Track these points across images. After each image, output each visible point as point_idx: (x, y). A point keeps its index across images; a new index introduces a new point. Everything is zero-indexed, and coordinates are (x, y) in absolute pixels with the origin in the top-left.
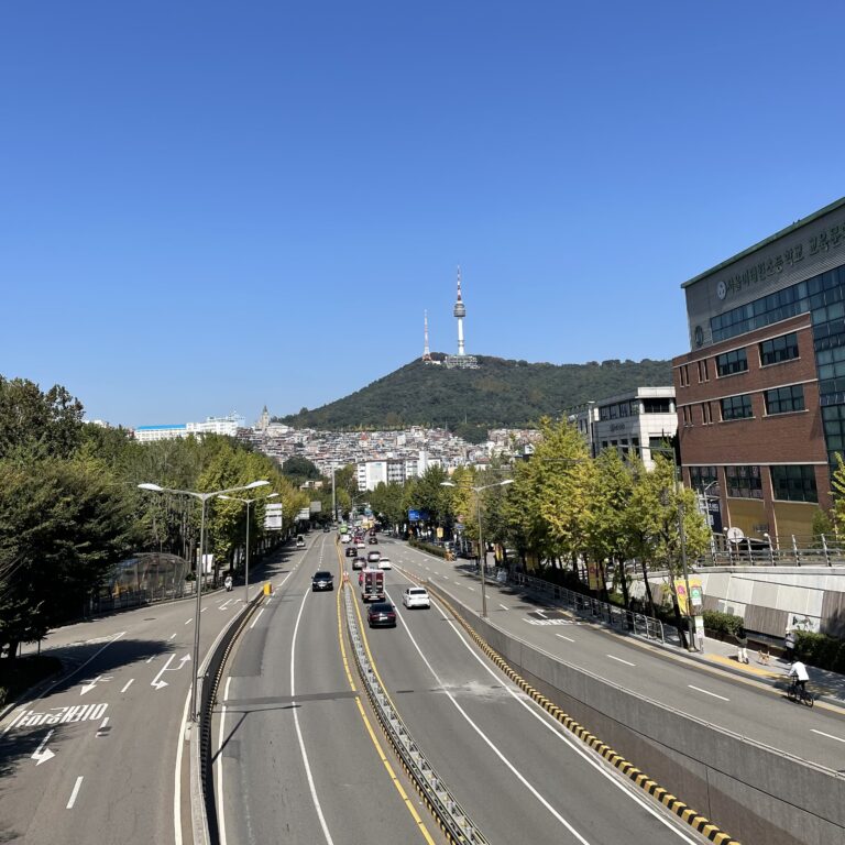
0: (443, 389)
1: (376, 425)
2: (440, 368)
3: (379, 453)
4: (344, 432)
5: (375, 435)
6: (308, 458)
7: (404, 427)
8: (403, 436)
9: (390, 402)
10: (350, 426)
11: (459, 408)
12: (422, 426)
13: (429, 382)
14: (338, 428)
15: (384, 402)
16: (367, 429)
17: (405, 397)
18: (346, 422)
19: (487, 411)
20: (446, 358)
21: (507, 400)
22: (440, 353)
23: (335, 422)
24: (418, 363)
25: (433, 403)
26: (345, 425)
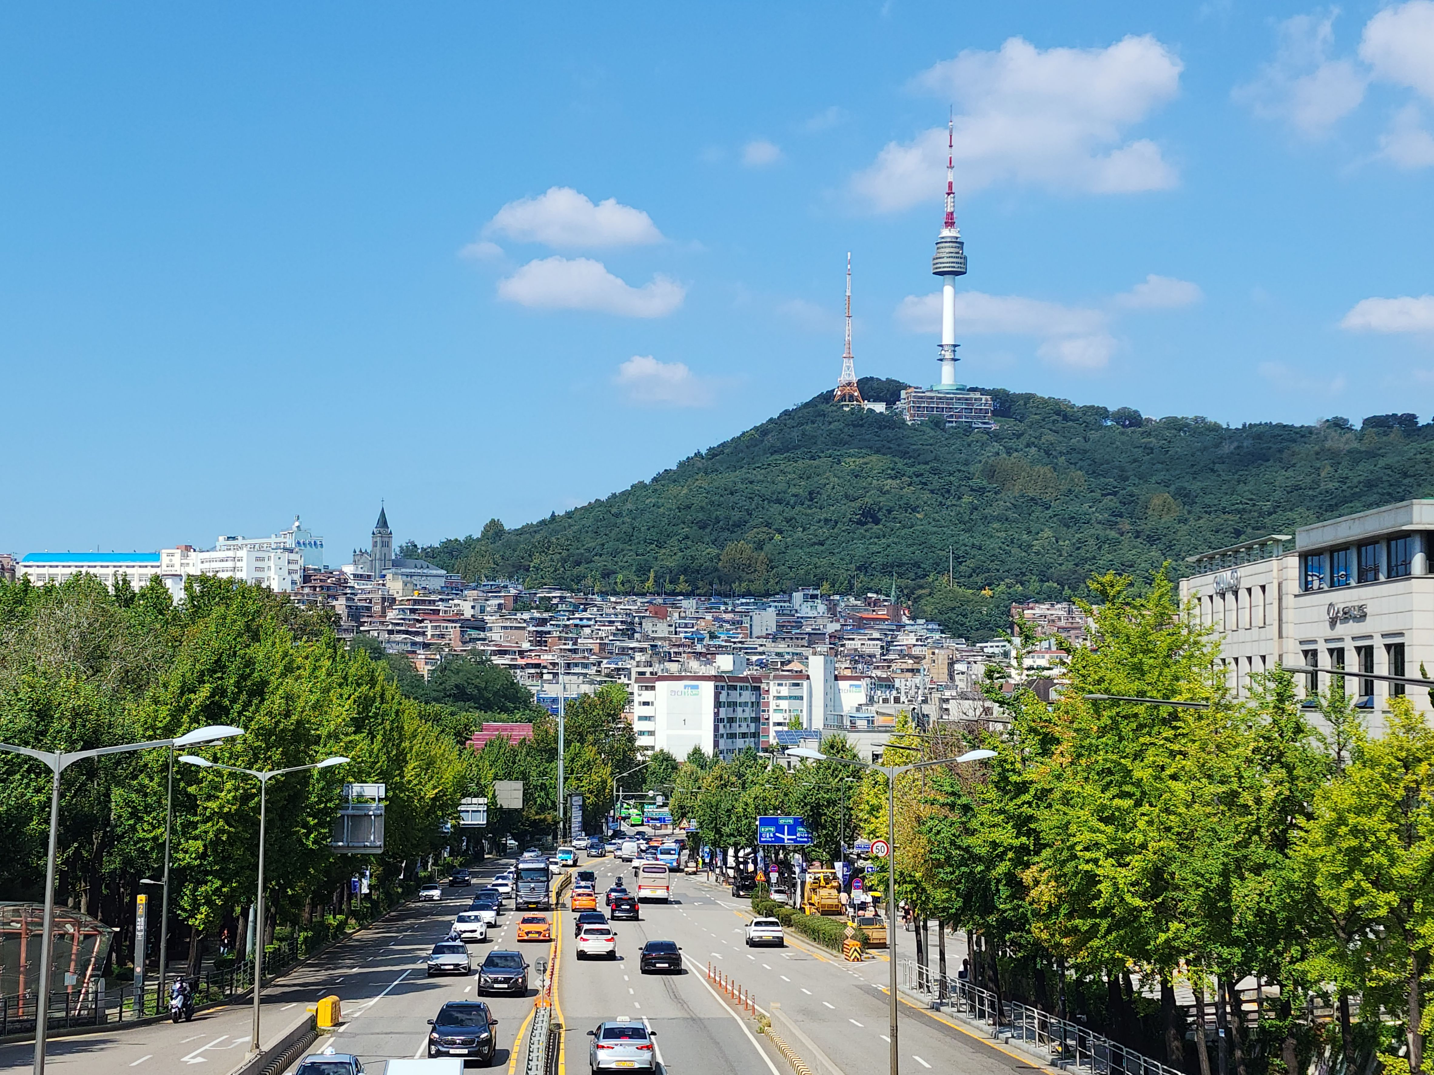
0: (891, 484)
1: (694, 577)
2: (885, 423)
3: (698, 655)
4: (604, 594)
5: (689, 605)
6: (497, 660)
7: (773, 586)
8: (771, 612)
9: (736, 515)
10: (620, 577)
11: (933, 539)
12: (826, 586)
13: (851, 463)
14: (589, 581)
15: (720, 513)
16: (669, 587)
17: (779, 501)
18: (610, 566)
19: (1015, 551)
20: (903, 394)
21: (1072, 521)
22: (889, 381)
23: (578, 564)
24: (823, 407)
25: (860, 523)
26: (606, 575)
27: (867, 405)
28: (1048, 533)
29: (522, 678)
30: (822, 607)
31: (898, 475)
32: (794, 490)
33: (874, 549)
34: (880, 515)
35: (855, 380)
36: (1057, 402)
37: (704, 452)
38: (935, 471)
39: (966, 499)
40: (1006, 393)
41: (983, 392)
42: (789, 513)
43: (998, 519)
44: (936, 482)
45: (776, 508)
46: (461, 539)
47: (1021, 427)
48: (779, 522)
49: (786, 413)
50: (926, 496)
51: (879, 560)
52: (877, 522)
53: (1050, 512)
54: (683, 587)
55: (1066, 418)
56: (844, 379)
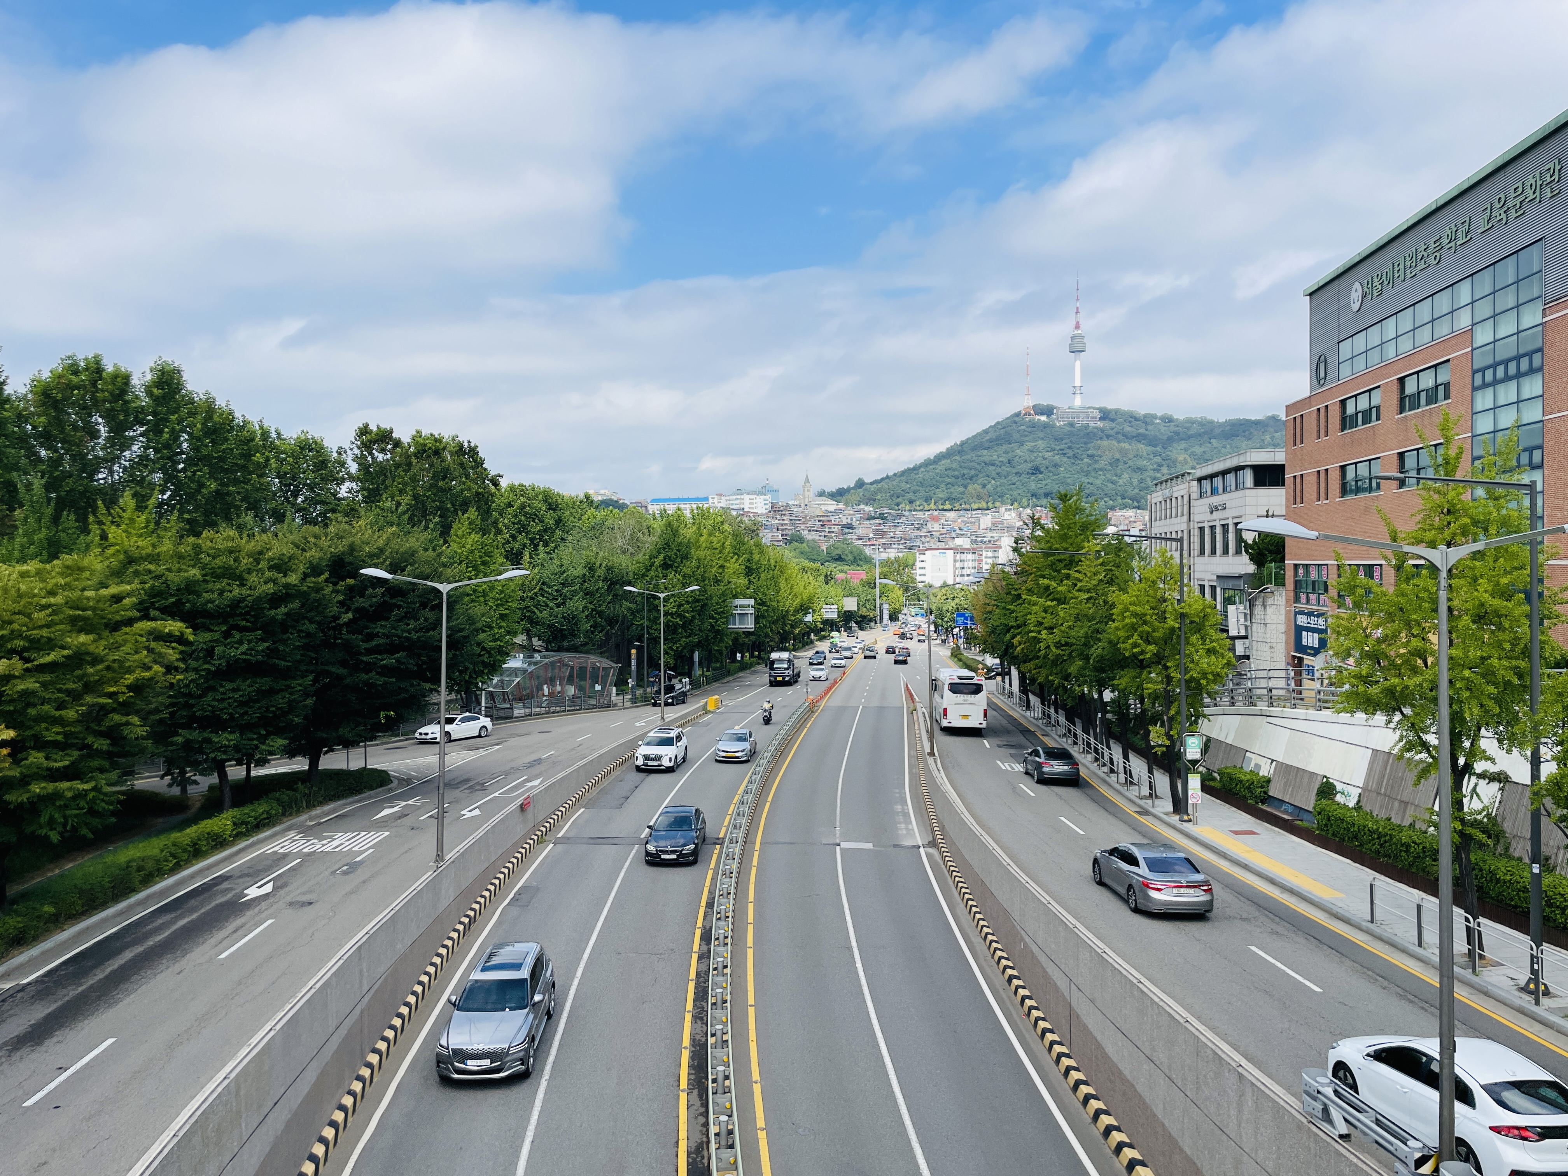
0: (1048, 455)
1: (953, 502)
2: (1045, 426)
3: (952, 538)
4: (910, 511)
5: (951, 515)
6: (857, 543)
7: (990, 505)
8: (989, 517)
9: (973, 472)
10: (918, 503)
11: (1069, 481)
12: (1016, 504)
13: (1029, 445)
14: (902, 505)
15: (965, 471)
16: (941, 507)
17: (993, 465)
18: (913, 498)
19: (1110, 485)
20: (1055, 411)
21: (1139, 469)
22: (1048, 405)
23: (898, 497)
24: (1016, 419)
25: (1033, 474)
26: (911, 502)
27: (1037, 417)
28: (1126, 476)
29: (868, 551)
30: (1013, 515)
31: (1053, 450)
32: (1001, 459)
33: (1040, 486)
34: (1042, 470)
35: (1031, 405)
36: (1132, 412)
37: (958, 443)
38: (1070, 448)
39: (1086, 460)
40: (1105, 408)
41: (1094, 408)
42: (999, 470)
43: (1101, 470)
44: (1070, 453)
45: (991, 468)
46: (845, 487)
47: (1113, 425)
48: (994, 474)
49: (998, 423)
50: (1065, 459)
51: (1042, 491)
52: (1041, 473)
53: (1127, 466)
54: (948, 507)
55: (1136, 419)
56: (1026, 404)
